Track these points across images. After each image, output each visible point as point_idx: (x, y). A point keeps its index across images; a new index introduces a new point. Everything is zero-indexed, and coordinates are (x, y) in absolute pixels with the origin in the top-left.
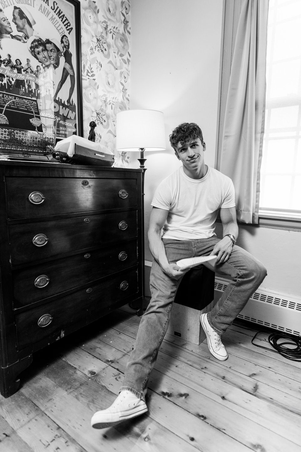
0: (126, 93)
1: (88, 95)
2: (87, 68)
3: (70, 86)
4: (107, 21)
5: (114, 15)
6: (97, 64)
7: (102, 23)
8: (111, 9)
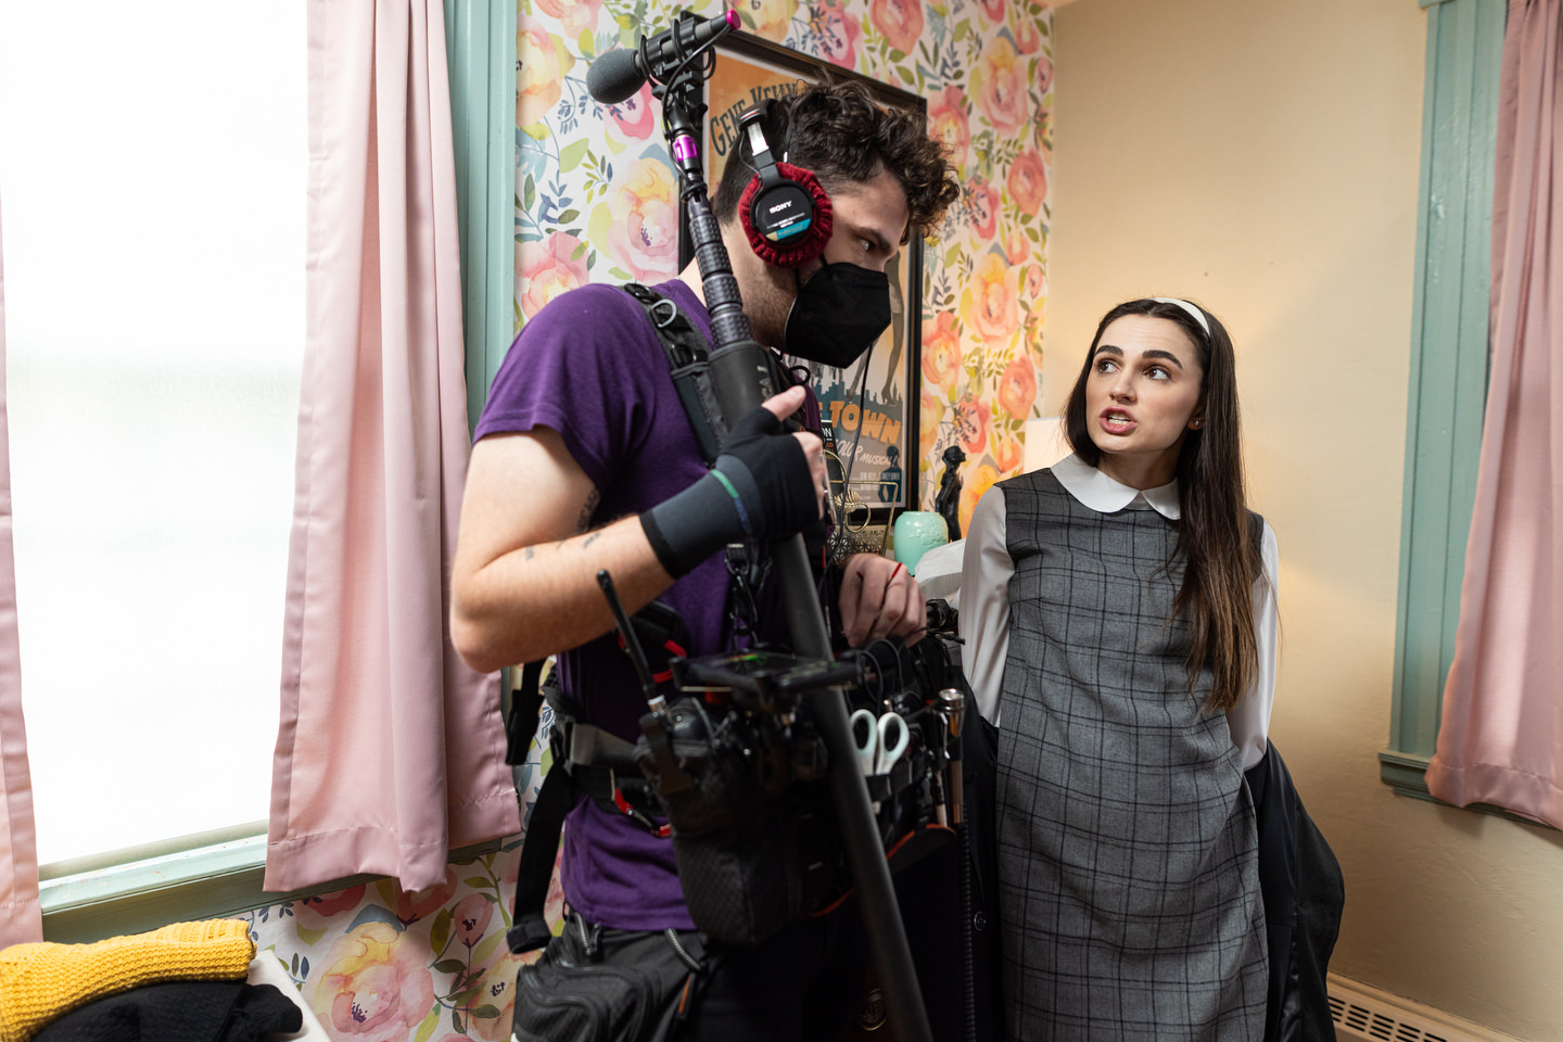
0: (1034, 331)
1: (934, 360)
2: (934, 282)
3: (891, 346)
4: (990, 129)
5: (1008, 108)
6: (960, 262)
7: (979, 138)
8: (1003, 92)
